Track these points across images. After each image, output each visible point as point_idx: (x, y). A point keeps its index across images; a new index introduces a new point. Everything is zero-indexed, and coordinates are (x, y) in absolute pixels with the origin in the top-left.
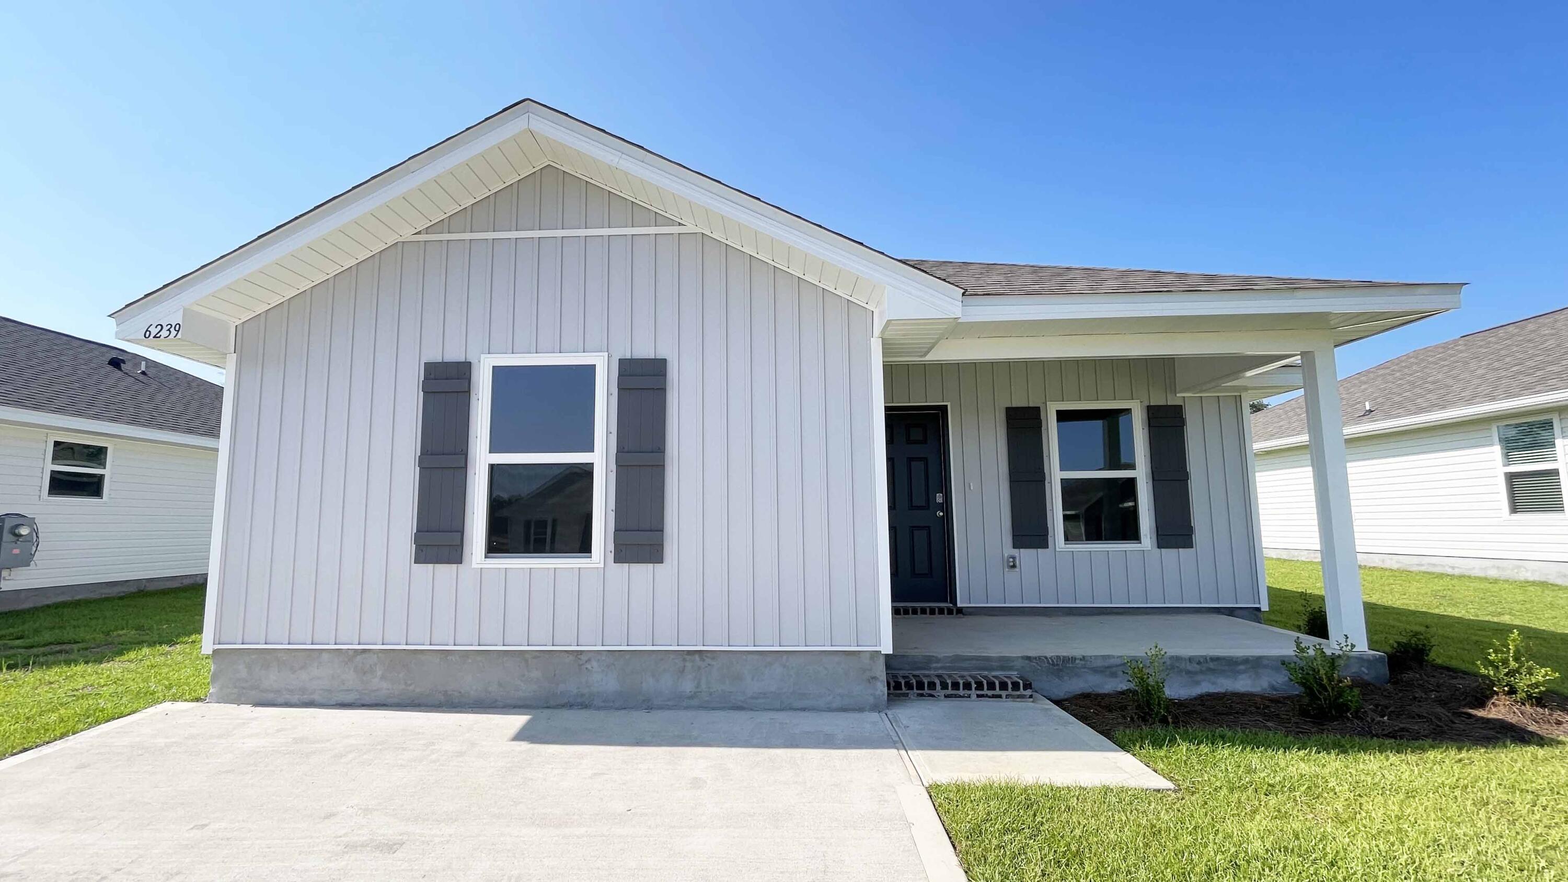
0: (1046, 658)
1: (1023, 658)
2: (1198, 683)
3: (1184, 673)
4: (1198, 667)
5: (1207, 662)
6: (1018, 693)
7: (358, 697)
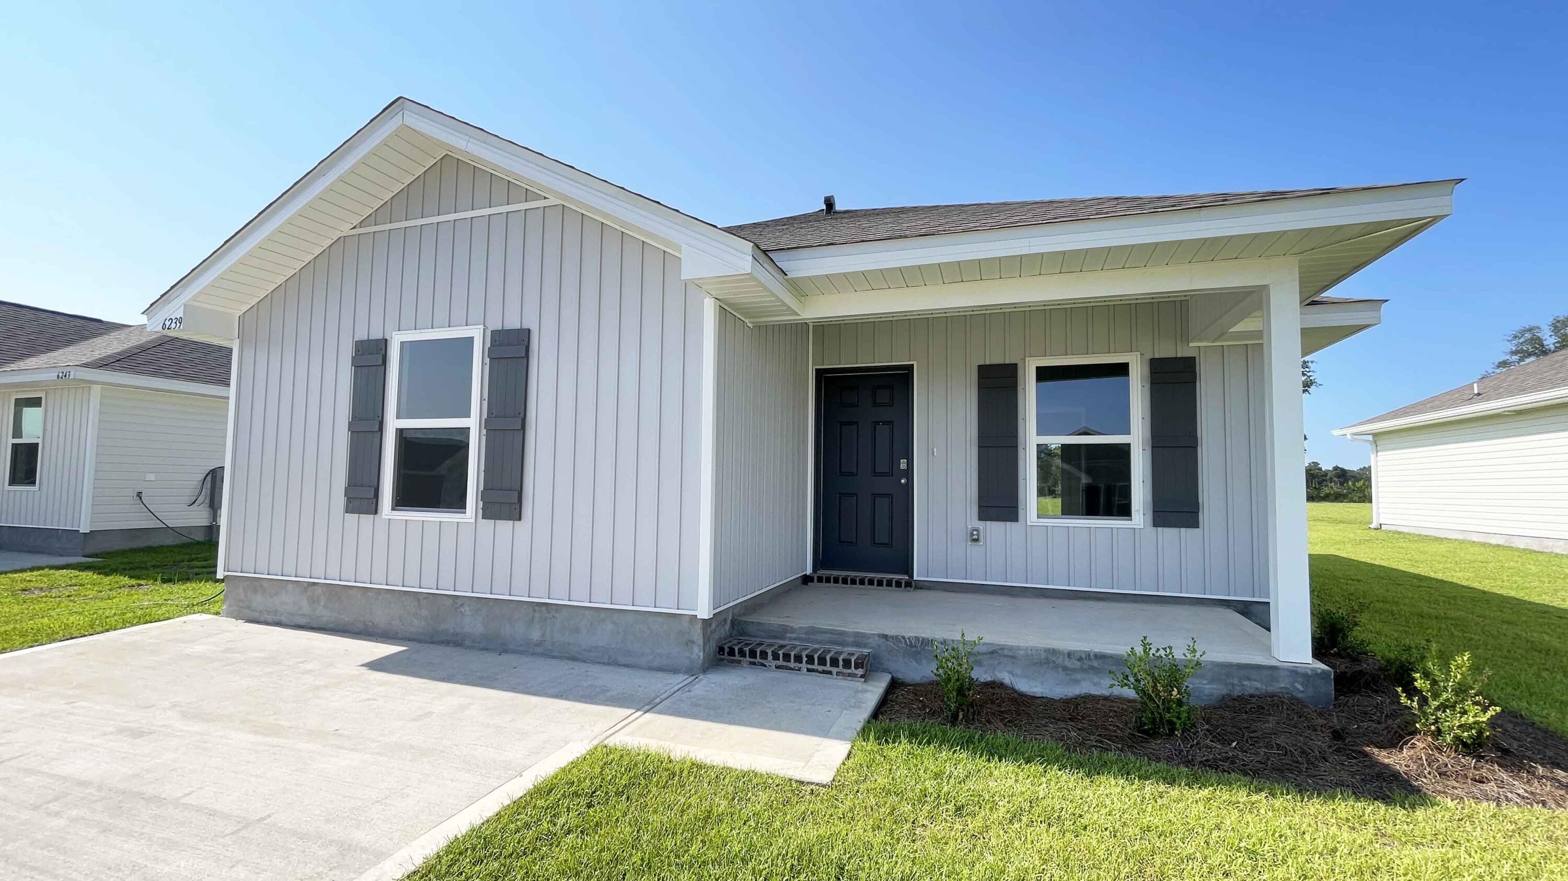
0: (904, 638)
1: (879, 635)
2: (1077, 682)
3: (1061, 669)
4: (1078, 663)
5: (1090, 659)
6: (849, 671)
7: (308, 621)
